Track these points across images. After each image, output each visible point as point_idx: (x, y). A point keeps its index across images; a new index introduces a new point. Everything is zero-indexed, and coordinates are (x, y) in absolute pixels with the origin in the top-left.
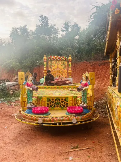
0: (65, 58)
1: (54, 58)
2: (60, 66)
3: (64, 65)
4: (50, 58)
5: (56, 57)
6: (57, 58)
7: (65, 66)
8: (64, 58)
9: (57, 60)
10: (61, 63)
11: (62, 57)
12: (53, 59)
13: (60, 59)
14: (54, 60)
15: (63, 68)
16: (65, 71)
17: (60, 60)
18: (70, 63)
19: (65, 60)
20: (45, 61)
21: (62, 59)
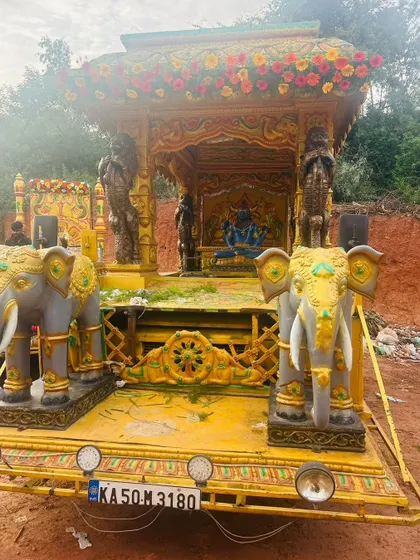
0: (85, 185)
1: (48, 186)
2: (66, 211)
3: (81, 207)
4: (34, 185)
5: (53, 181)
6: (58, 186)
7: (85, 211)
8: (81, 186)
9: (59, 191)
10: (70, 200)
11: (72, 185)
12: (43, 187)
13: (66, 189)
14: (49, 191)
15: (76, 216)
16: (83, 225)
17: (68, 192)
18: (100, 203)
19: (84, 194)
20: (18, 195)
21: (73, 189)
